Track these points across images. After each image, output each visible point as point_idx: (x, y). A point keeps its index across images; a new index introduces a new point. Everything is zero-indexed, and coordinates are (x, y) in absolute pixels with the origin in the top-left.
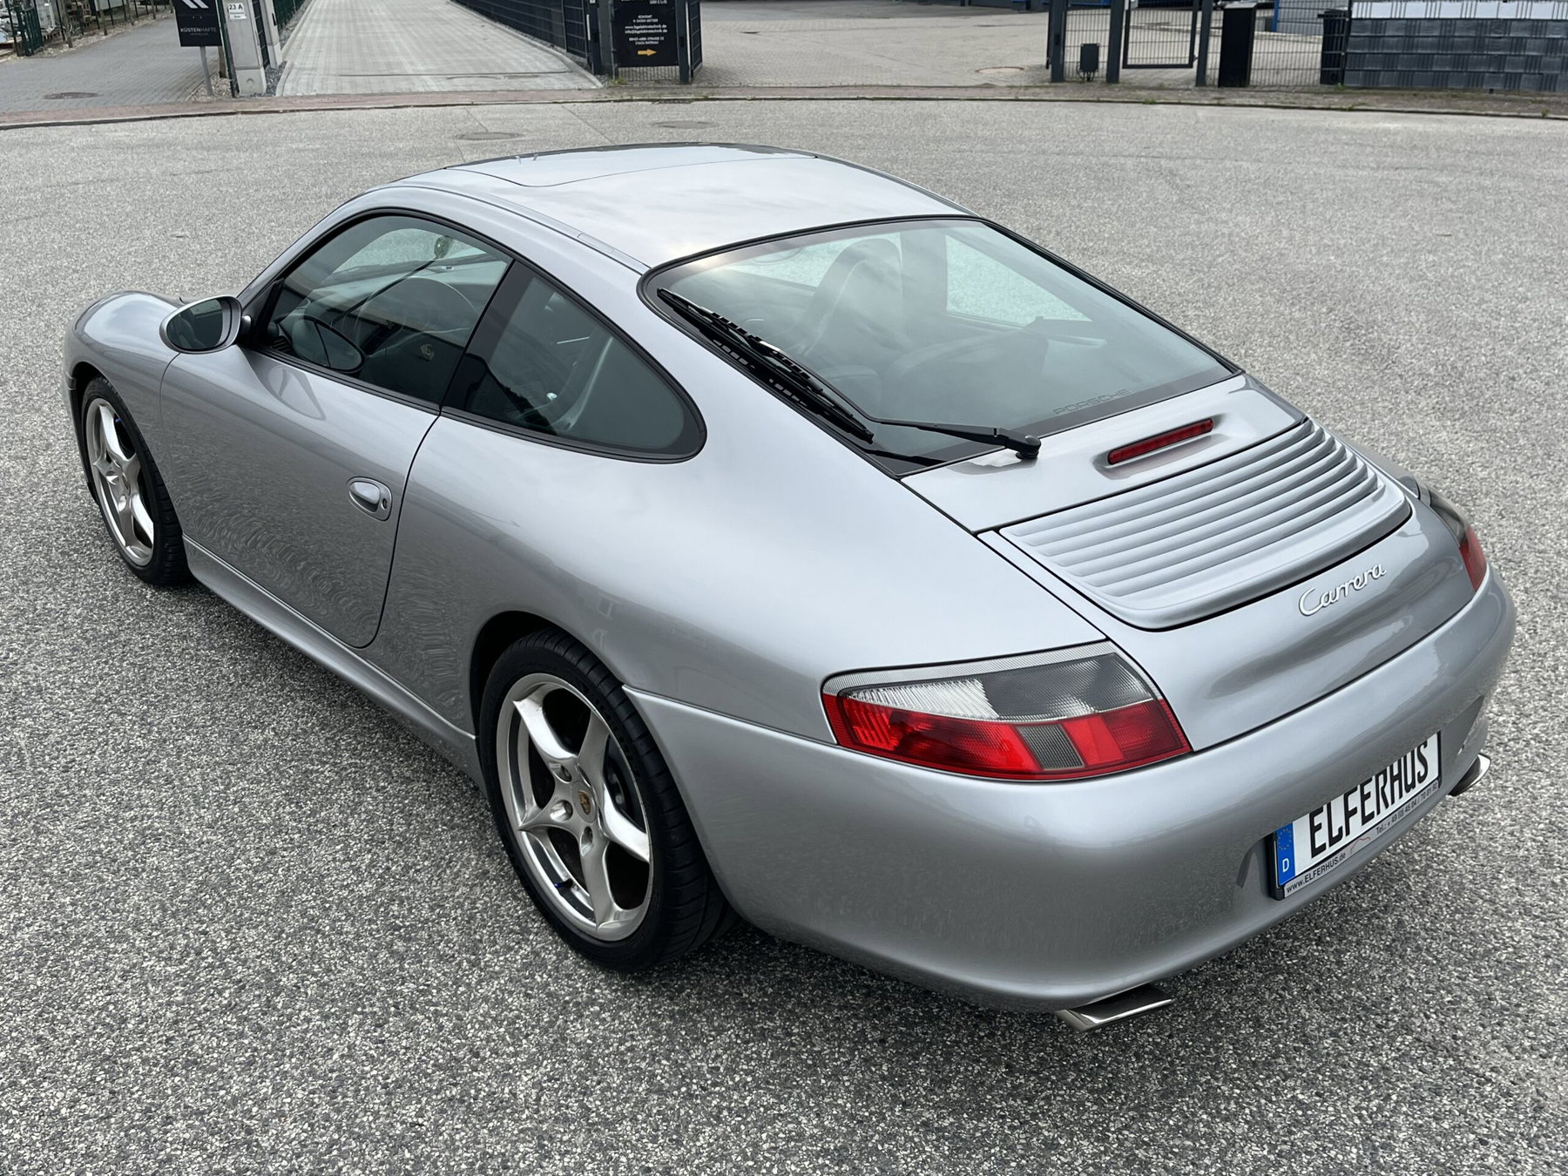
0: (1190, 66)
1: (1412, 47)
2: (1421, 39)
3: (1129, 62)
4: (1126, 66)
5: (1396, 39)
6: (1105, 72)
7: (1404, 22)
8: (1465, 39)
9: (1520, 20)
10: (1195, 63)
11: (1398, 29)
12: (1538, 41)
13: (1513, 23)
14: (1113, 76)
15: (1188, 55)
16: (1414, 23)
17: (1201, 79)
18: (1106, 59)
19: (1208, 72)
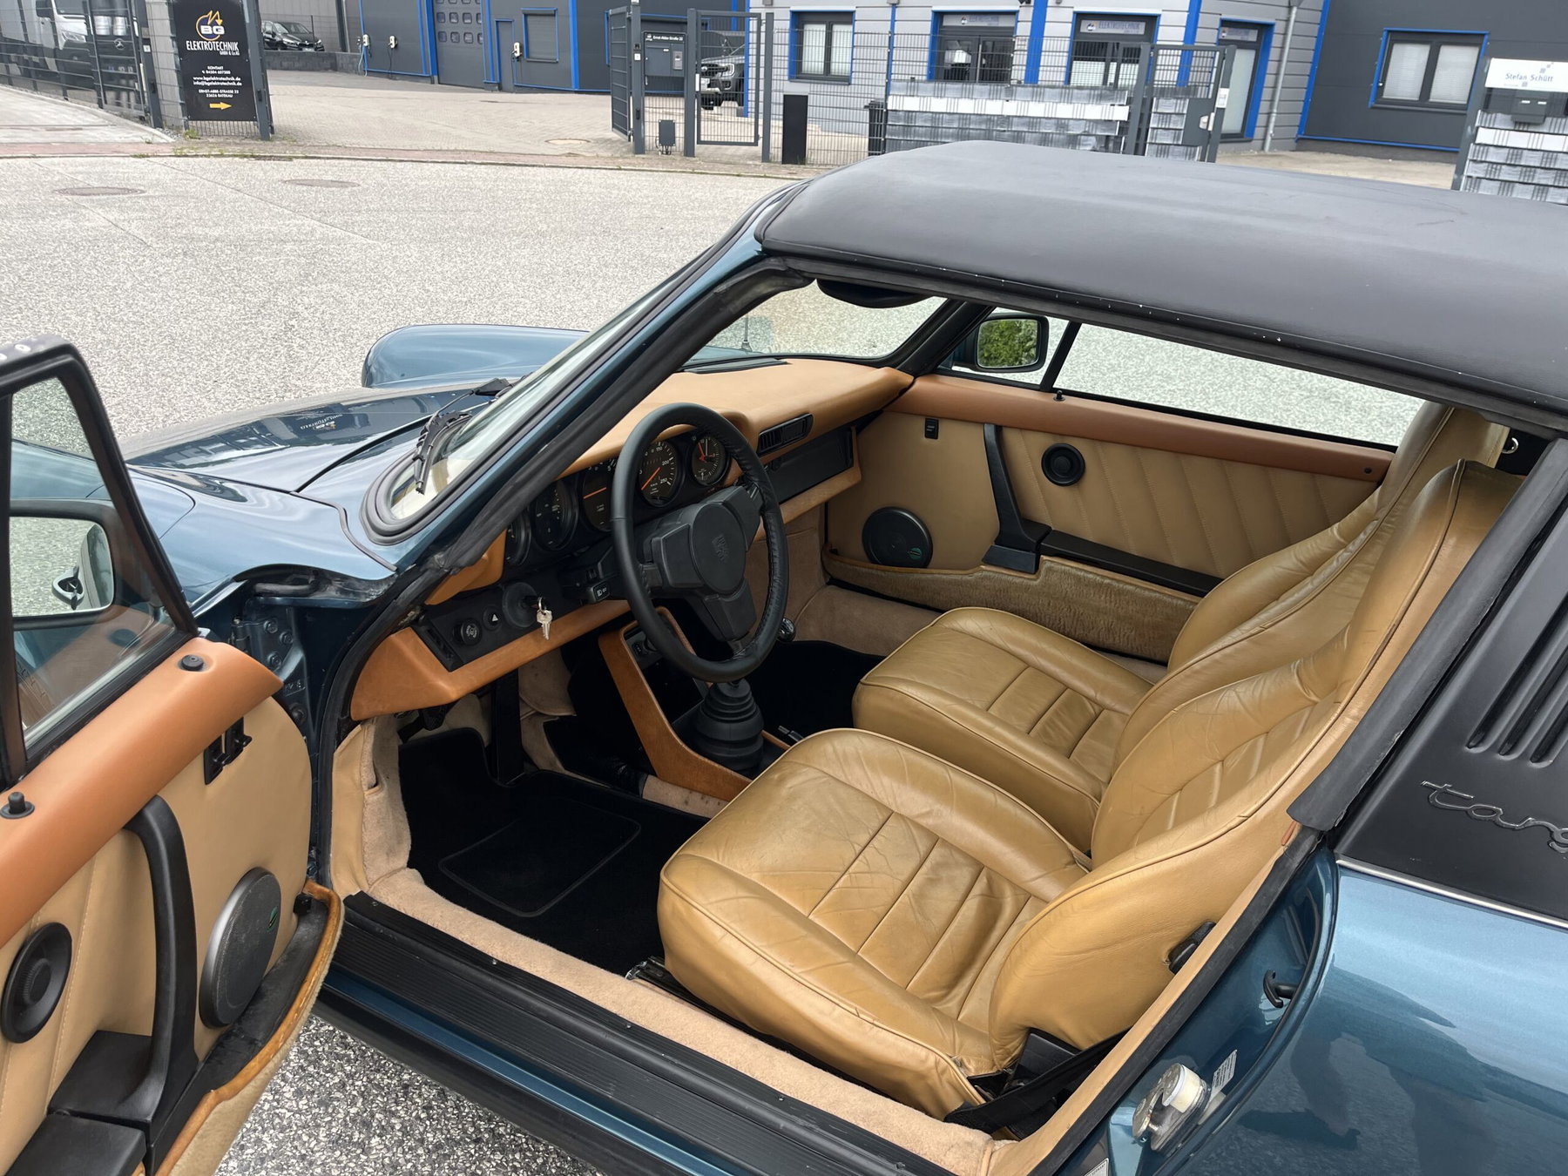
0: (755, 144)
1: (937, 137)
2: (944, 130)
3: (702, 139)
4: (700, 142)
5: (924, 129)
6: (682, 148)
7: (931, 115)
8: (978, 131)
9: (1019, 117)
10: (760, 142)
11: (925, 121)
12: (1034, 135)
13: (1015, 119)
14: (689, 151)
15: (753, 135)
16: (941, 115)
17: (766, 157)
18: (682, 135)
19: (772, 151)
